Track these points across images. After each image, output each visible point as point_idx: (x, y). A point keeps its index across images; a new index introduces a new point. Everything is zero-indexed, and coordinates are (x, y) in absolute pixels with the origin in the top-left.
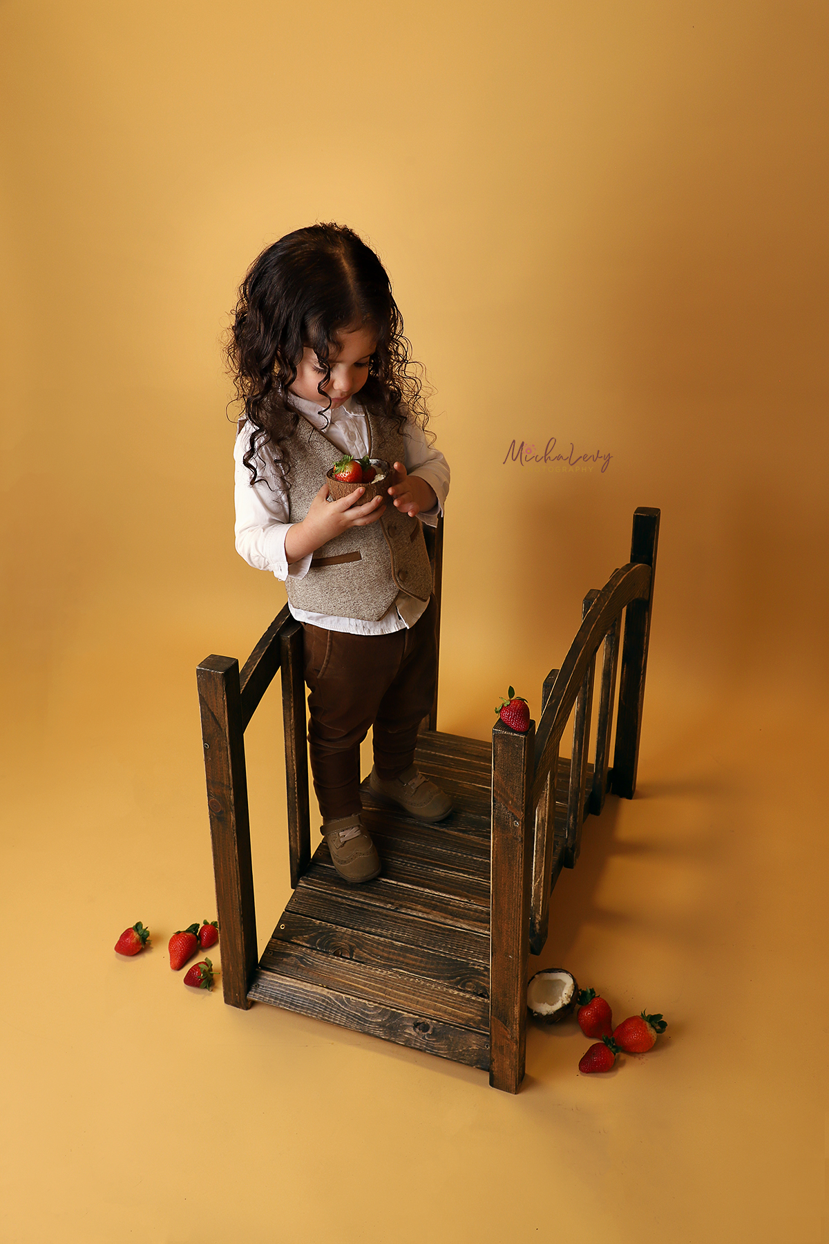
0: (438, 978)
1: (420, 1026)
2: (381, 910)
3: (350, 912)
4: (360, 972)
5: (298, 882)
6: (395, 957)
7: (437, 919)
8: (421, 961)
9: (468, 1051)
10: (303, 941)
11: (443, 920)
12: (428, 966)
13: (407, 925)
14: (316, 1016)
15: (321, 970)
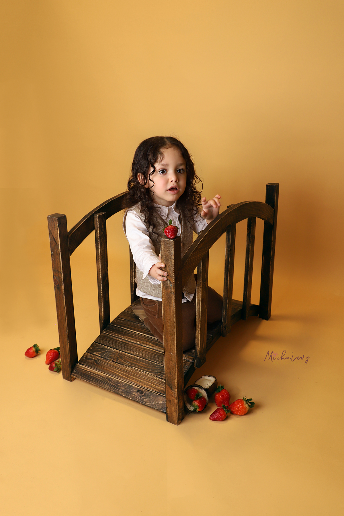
0: (151, 372)
1: (140, 392)
2: (134, 344)
3: (120, 344)
4: (119, 368)
5: (102, 331)
6: (135, 363)
7: (157, 349)
8: (146, 365)
9: (158, 404)
10: (98, 354)
11: (159, 350)
12: (148, 367)
13: (143, 351)
14: (97, 385)
15: (103, 366)
